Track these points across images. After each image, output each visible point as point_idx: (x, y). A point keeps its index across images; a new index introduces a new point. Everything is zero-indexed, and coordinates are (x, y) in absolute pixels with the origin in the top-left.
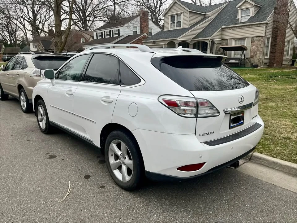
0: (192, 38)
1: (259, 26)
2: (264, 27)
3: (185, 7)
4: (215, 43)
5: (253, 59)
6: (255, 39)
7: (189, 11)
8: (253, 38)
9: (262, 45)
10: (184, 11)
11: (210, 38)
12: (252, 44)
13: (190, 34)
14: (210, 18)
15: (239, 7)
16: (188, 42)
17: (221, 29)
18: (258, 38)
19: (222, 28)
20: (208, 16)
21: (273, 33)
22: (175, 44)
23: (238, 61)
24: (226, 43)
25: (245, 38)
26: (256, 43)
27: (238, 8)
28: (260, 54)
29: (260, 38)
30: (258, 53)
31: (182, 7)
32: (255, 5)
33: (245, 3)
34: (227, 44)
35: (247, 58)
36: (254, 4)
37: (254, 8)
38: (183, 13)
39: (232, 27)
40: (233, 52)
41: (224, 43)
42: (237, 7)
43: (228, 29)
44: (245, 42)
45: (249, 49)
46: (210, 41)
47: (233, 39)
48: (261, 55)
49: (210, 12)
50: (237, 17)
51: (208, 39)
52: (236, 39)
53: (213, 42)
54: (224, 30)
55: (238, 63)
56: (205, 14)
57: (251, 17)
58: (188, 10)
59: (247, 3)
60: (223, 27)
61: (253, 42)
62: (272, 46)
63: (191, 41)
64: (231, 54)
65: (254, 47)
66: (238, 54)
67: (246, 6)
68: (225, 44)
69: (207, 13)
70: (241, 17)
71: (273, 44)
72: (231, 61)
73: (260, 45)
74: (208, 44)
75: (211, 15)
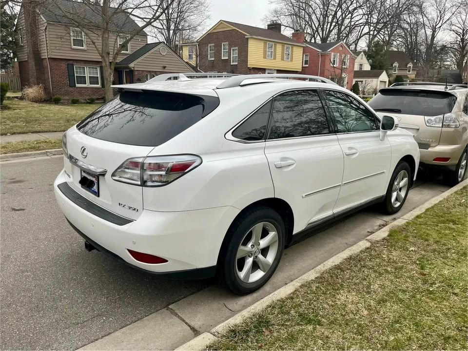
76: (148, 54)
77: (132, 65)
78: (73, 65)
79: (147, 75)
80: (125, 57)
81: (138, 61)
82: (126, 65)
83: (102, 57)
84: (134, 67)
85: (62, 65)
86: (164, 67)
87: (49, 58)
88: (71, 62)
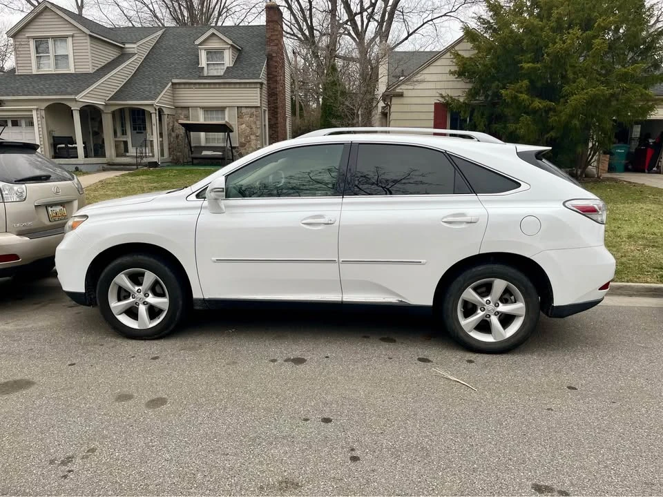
0: (107, 99)
1: (248, 86)
2: (259, 89)
3: (76, 24)
4: (166, 113)
5: (245, 149)
6: (244, 110)
7: (90, 36)
8: (240, 109)
9: (258, 123)
10: (74, 32)
11: (155, 102)
12: (240, 120)
13: (103, 88)
14: (136, 57)
15: (200, 44)
16: (101, 107)
17: (170, 84)
18: (249, 110)
19: (173, 84)
20: (131, 51)
21: (269, 102)
22: (72, 111)
23: (220, 153)
24: (185, 115)
25: (225, 108)
26: (247, 118)
27: (198, 45)
28: (257, 140)
29: (254, 110)
30: (253, 137)
31: (66, 23)
32: (232, 45)
33: (212, 38)
34: (187, 117)
35: (235, 148)
36: (230, 42)
37: (231, 50)
38: (73, 36)
39: (195, 84)
40: (203, 134)
41: (181, 114)
42: (197, 42)
43: (187, 86)
44: (224, 115)
45: (235, 128)
46: (156, 109)
47: (200, 108)
48: (259, 142)
49: (135, 43)
50: (199, 64)
51: (152, 105)
52: (207, 110)
53: (160, 112)
54: (177, 86)
55: (221, 157)
56: (123, 46)
57: (228, 68)
58: (88, 32)
59: (215, 38)
60: (175, 81)
61: (240, 116)
62: (271, 126)
63: (106, 105)
64: (199, 139)
65: (244, 126)
66: (218, 138)
67: (214, 44)
68: (182, 117)
69: (127, 46)
70: (207, 64)
71: (272, 122)
72: (205, 153)
73: (255, 123)
74: (153, 116)
75: (138, 50)
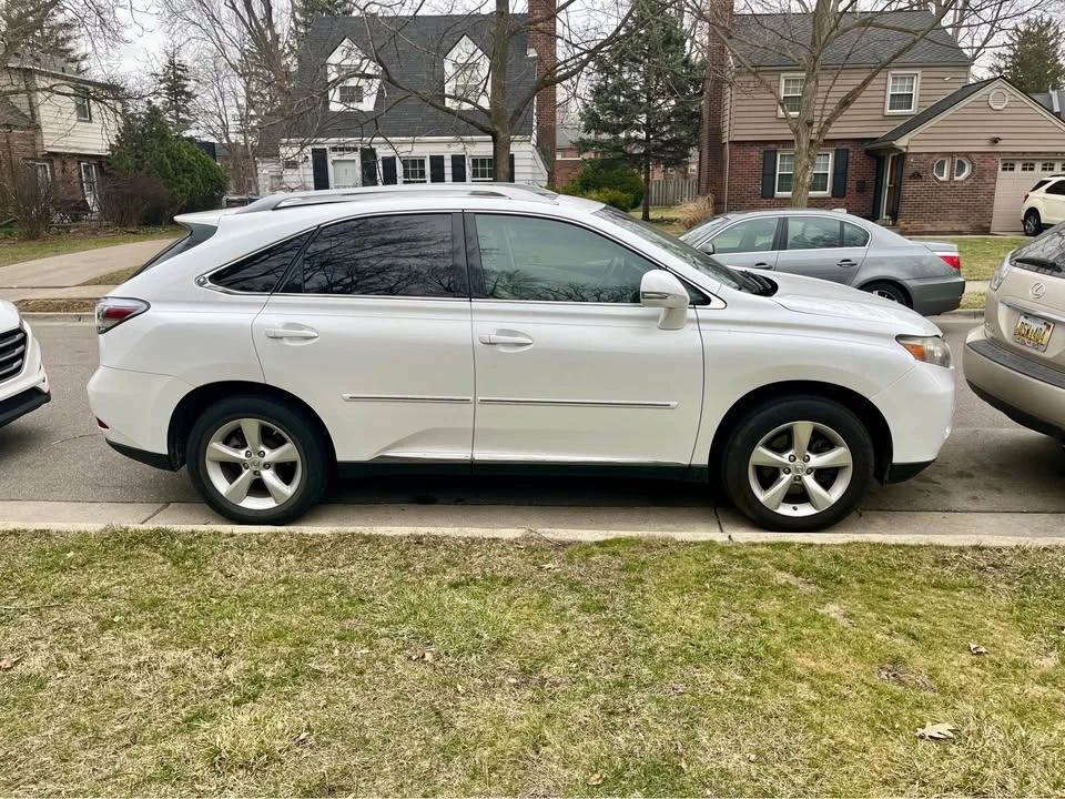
76: (953, 111)
77: (901, 143)
78: (776, 152)
79: (943, 162)
80: (902, 123)
81: (921, 131)
82: (889, 143)
83: (796, 132)
84: (907, 147)
85: (752, 153)
86: (995, 141)
87: (730, 142)
88: (773, 146)
